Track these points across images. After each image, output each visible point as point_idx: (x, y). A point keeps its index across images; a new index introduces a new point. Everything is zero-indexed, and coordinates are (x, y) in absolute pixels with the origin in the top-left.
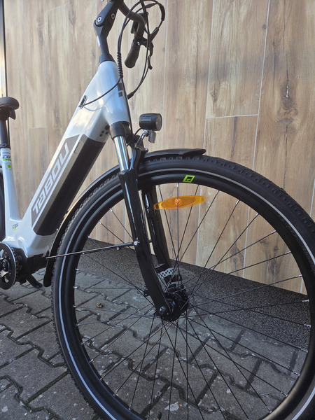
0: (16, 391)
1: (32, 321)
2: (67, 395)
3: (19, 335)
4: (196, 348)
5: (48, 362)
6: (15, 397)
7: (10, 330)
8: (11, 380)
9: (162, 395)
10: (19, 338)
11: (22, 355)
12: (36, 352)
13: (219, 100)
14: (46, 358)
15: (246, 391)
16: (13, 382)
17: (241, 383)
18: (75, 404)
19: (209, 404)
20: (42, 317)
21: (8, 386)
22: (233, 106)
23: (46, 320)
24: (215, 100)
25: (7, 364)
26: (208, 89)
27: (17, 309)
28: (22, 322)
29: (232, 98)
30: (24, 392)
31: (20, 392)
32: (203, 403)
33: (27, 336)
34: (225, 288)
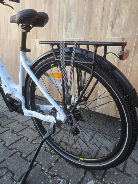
0: (11, 175)
1: (14, 137)
2: (38, 177)
3: (9, 144)
4: (97, 151)
5: (25, 159)
6: (11, 178)
7: (4, 142)
8: (8, 169)
9: (84, 176)
10: (9, 146)
11: (12, 155)
12: (19, 153)
13: (115, 28)
14: (25, 157)
15: (124, 173)
16: (9, 171)
17: (121, 169)
18: (42, 182)
19: (108, 180)
20: (20, 135)
21: (7, 173)
22: (122, 32)
23: (22, 136)
24: (112, 28)
25: (4, 160)
26: (109, 22)
27: (6, 131)
28: (10, 138)
29: (122, 27)
30: (15, 176)
31: (13, 176)
32: (105, 180)
33: (13, 145)
34: (108, 122)
